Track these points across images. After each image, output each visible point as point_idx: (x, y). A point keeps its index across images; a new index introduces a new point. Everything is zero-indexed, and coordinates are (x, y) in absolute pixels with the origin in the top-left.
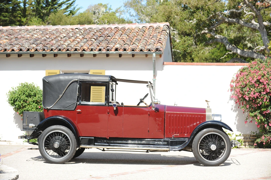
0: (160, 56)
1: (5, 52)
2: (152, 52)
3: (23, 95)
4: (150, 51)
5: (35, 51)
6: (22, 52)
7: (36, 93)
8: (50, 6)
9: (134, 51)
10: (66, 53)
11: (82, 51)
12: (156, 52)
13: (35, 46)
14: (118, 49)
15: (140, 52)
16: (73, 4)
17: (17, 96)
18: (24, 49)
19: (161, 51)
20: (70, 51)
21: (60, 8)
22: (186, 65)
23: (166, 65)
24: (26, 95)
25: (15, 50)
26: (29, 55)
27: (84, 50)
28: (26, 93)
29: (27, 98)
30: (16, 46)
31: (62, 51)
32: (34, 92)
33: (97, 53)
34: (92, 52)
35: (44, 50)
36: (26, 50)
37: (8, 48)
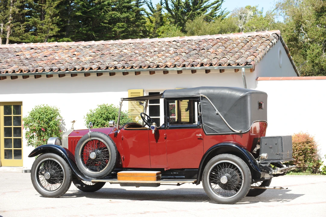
0: (250, 71)
1: (83, 71)
2: (241, 66)
3: (101, 118)
4: (239, 65)
5: (114, 69)
6: (100, 70)
7: (115, 115)
8: (191, 11)
9: (221, 66)
10: (147, 70)
11: (165, 67)
12: (245, 66)
13: (117, 63)
14: (203, 64)
15: (227, 66)
16: (219, 8)
17: (94, 119)
18: (102, 68)
19: (251, 65)
20: (151, 68)
21: (205, 13)
22: (282, 80)
23: (259, 80)
24: (103, 118)
25: (93, 68)
26: (109, 73)
27: (167, 66)
28: (103, 116)
29: (105, 122)
30: (95, 64)
31: (143, 68)
32: (112, 114)
33: (180, 69)
34: (175, 69)
35: (124, 67)
36: (105, 68)
37: (85, 66)
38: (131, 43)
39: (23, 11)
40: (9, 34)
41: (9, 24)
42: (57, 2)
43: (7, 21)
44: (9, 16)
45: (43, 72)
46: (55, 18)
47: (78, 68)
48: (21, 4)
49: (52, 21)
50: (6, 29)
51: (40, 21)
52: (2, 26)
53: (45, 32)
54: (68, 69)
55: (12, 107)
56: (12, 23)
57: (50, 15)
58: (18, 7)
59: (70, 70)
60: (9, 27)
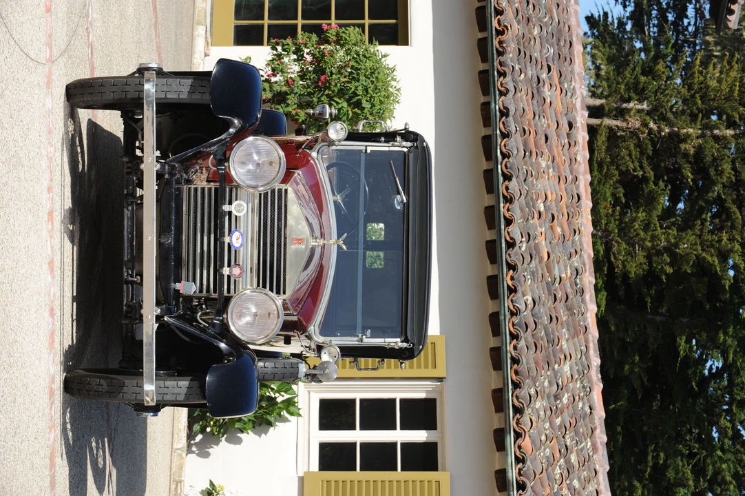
1: (501, 200)
6: (504, 252)
10: (505, 381)
11: (515, 431)
18: (512, 252)
20: (513, 392)
25: (510, 228)
27: (518, 435)
31: (511, 368)
36: (510, 262)
37: (516, 206)
38: (591, 409)
39: (686, 166)
40: (617, 126)
41: (645, 125)
42: (717, 262)
43: (654, 120)
44: (671, 124)
45: (497, 92)
46: (668, 260)
47: (510, 187)
48: (709, 159)
49: (659, 253)
50: (630, 117)
51: (658, 216)
52: (639, 107)
53: (623, 230)
54: (509, 157)
55: (394, 21)
56: (651, 130)
57: (676, 245)
58: (700, 150)
59: (506, 166)
60: (637, 125)
